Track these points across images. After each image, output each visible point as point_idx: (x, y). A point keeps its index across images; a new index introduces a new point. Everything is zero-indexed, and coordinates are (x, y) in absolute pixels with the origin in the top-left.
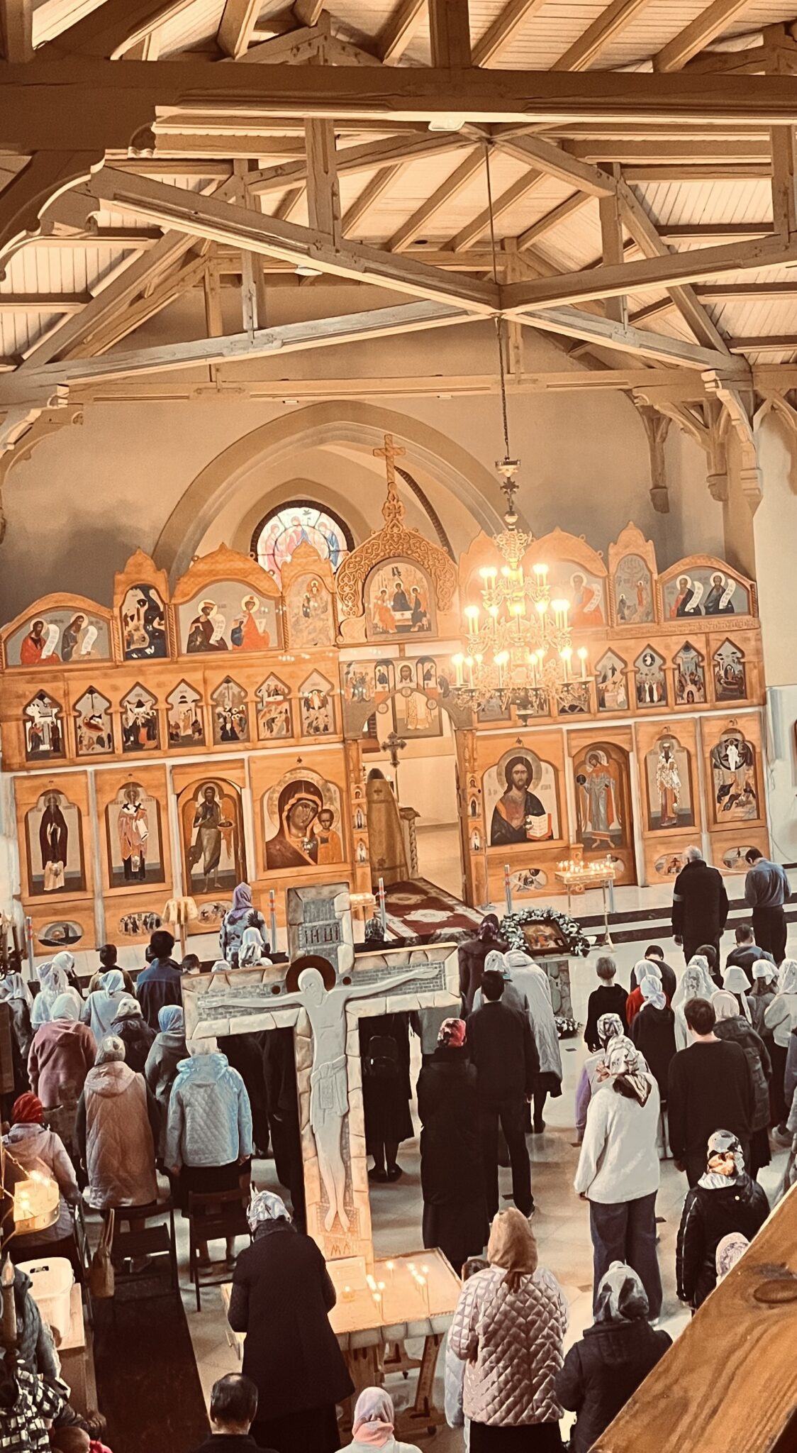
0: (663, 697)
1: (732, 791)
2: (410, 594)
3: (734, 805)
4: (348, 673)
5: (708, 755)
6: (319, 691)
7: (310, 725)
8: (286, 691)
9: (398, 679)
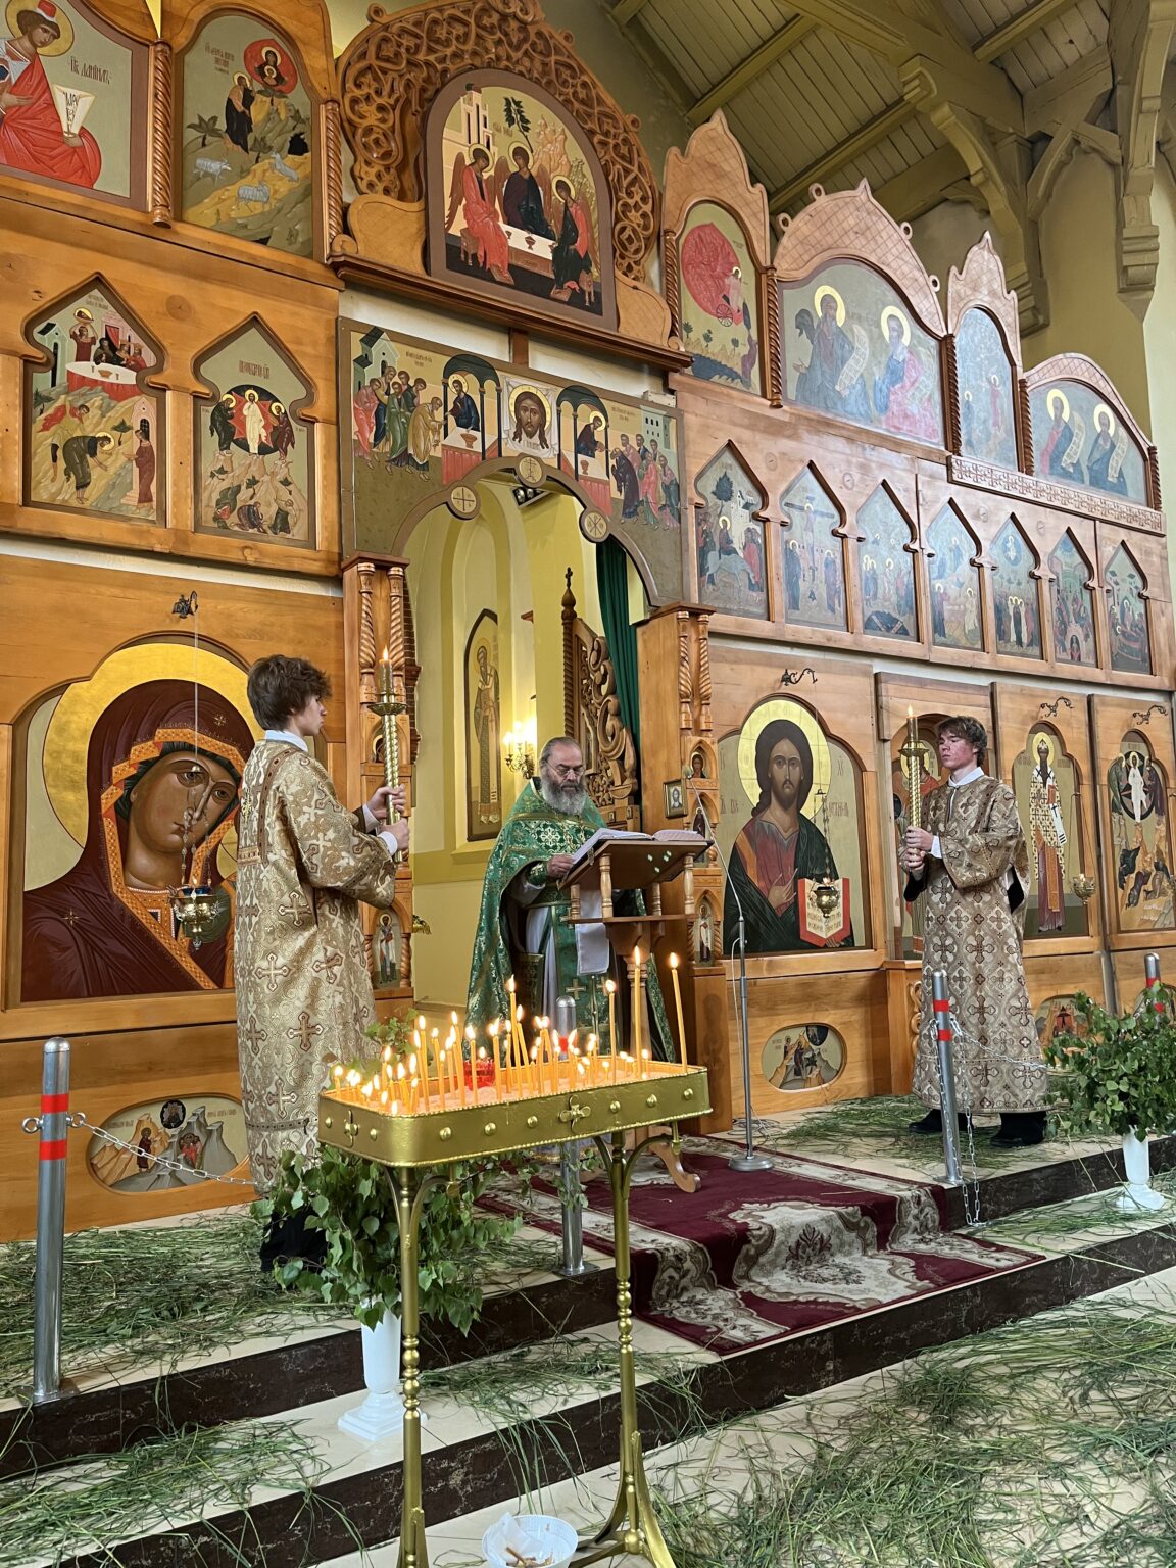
0: (1038, 639)
1: (1140, 865)
2: (548, 192)
3: (1143, 895)
4: (364, 361)
5: (1104, 780)
6: (266, 396)
7: (230, 495)
8: (149, 359)
9: (508, 426)
